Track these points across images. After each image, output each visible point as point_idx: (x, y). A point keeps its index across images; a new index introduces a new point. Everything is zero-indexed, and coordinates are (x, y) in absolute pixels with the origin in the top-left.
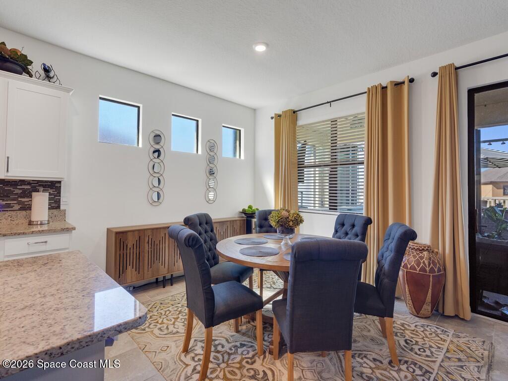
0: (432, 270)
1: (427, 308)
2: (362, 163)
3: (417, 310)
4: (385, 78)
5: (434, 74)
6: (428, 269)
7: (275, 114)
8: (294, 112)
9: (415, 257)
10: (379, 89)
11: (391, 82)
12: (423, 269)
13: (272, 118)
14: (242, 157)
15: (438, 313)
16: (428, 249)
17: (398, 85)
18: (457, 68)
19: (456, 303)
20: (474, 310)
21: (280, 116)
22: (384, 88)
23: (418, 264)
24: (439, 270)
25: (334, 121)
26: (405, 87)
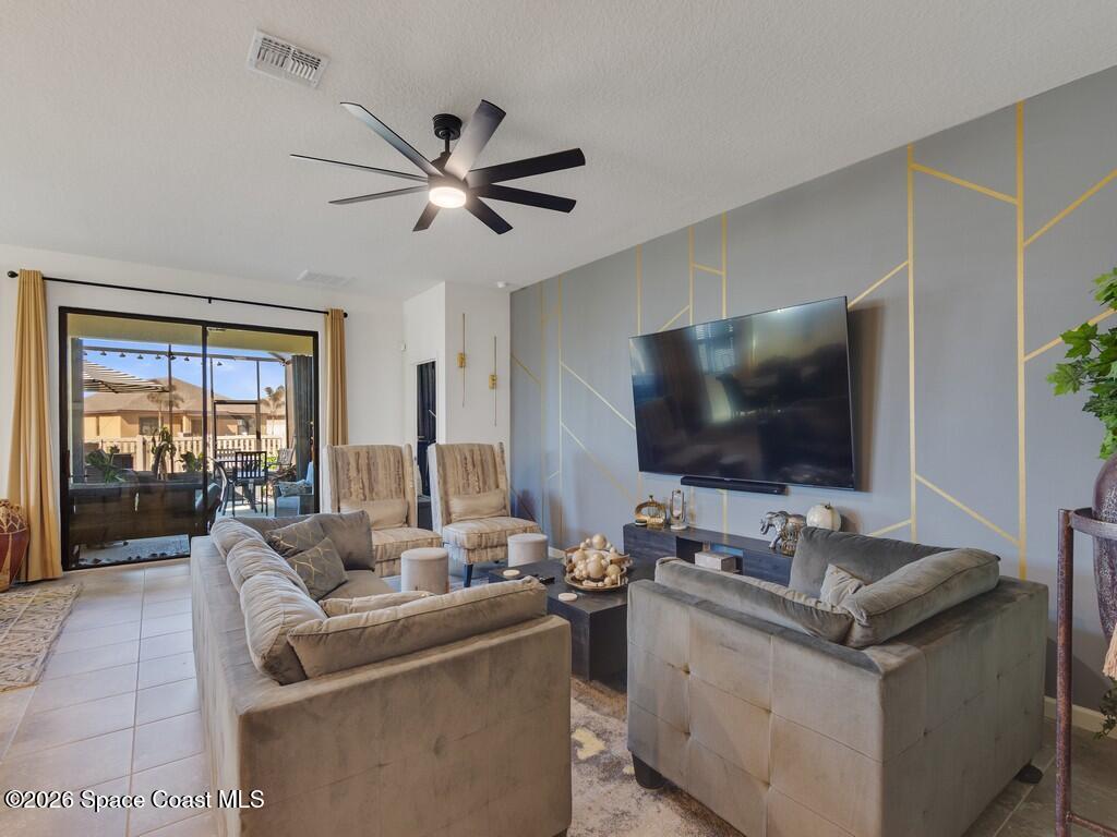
0: (11, 529)
1: (3, 578)
5: (13, 275)
6: (6, 528)
15: (20, 581)
16: (4, 504)
18: (44, 278)
19: (44, 562)
20: (66, 568)
24: (21, 528)
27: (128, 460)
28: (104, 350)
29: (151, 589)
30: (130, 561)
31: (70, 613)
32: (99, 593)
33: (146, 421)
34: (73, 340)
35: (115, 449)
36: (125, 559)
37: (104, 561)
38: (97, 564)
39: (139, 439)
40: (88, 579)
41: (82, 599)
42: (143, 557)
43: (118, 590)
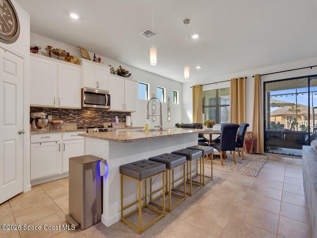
0: (253, 139)
1: (251, 151)
2: (229, 106)
3: (248, 152)
4: (238, 76)
5: (253, 77)
6: (251, 138)
7: (193, 86)
8: (201, 86)
9: (247, 135)
10: (235, 80)
11: (239, 78)
12: (250, 139)
13: (191, 87)
14: (178, 103)
15: (254, 152)
16: (252, 133)
17: (242, 79)
18: (260, 75)
19: (260, 149)
20: (265, 152)
21: (195, 87)
22: (237, 79)
23: (249, 137)
24: (255, 139)
25: (217, 90)
26: (244, 80)
27: (283, 126)
28: (276, 96)
29: (288, 163)
30: (282, 154)
31: (265, 163)
32: (273, 160)
33: (289, 117)
34: (268, 92)
35: (279, 123)
36: (281, 153)
37: (275, 153)
38: (273, 153)
39: (286, 121)
40: (271, 156)
41: (268, 160)
42: (287, 154)
43: (279, 161)
